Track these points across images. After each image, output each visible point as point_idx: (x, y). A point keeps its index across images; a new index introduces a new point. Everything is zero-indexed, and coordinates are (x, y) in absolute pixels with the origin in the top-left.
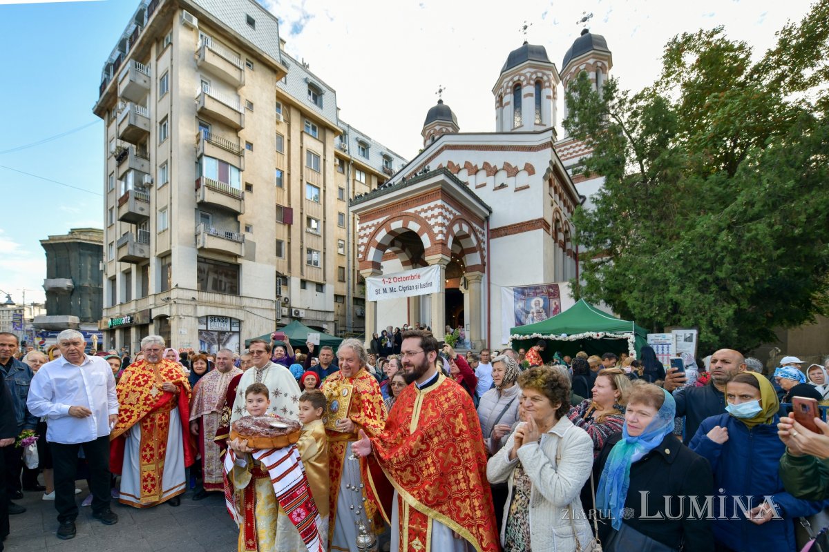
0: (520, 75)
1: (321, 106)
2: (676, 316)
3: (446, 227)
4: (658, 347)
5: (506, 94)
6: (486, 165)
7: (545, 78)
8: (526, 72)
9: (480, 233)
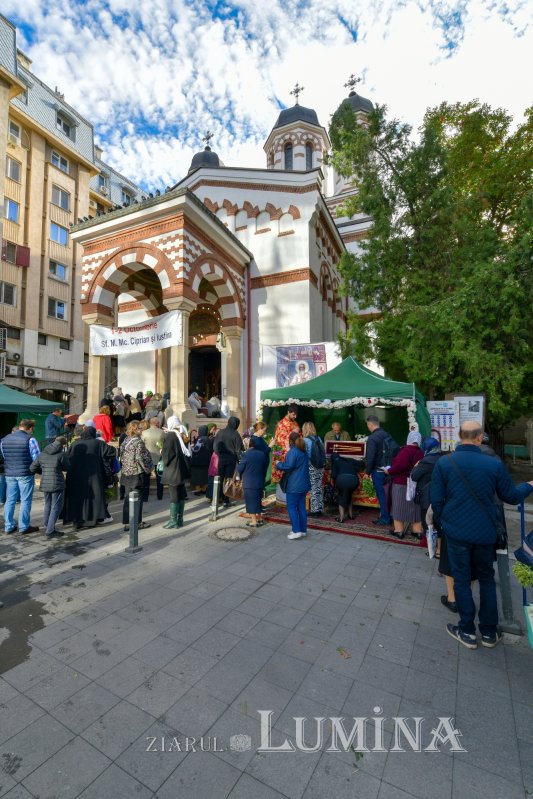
0: (291, 134)
1: (74, 140)
2: (459, 379)
3: (191, 265)
4: (439, 418)
5: (277, 151)
6: (247, 205)
7: (316, 141)
8: (297, 130)
9: (239, 280)
